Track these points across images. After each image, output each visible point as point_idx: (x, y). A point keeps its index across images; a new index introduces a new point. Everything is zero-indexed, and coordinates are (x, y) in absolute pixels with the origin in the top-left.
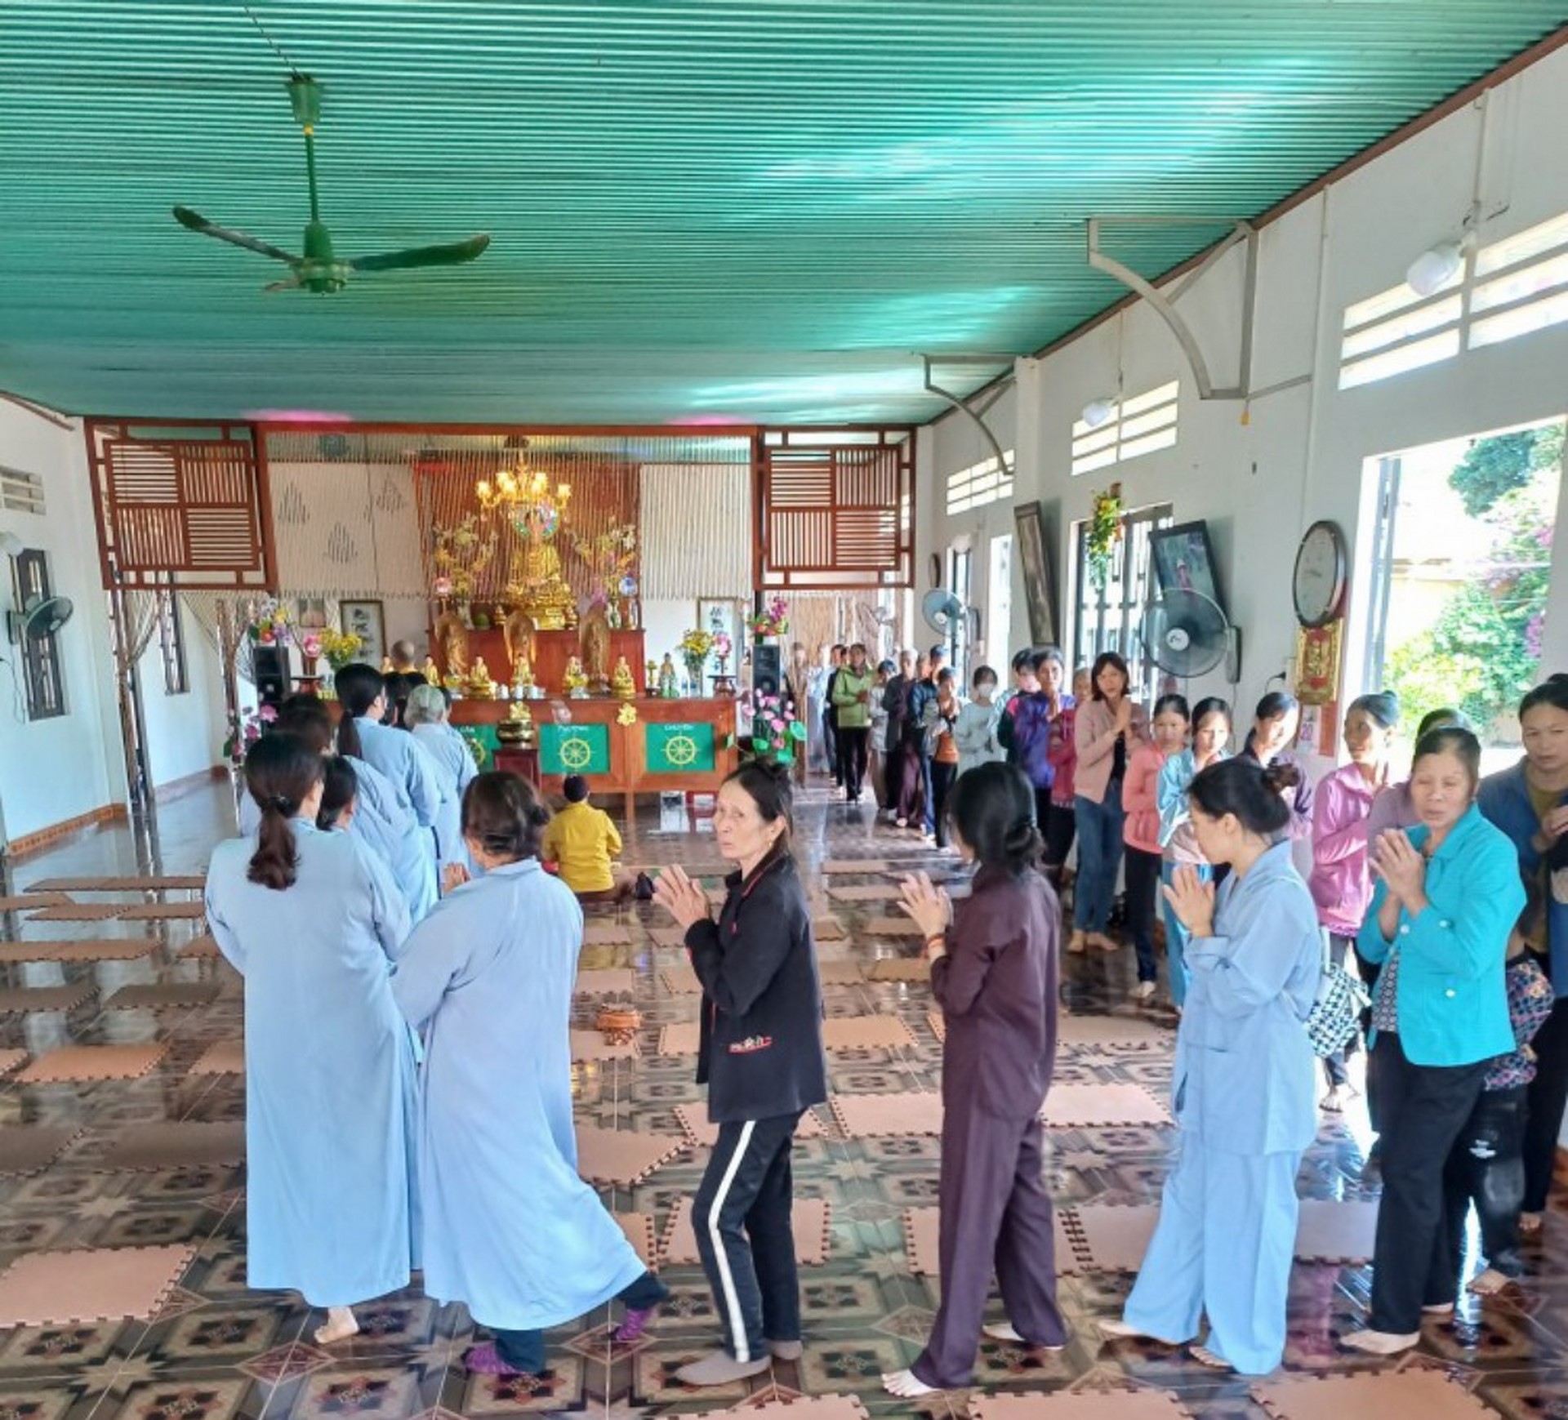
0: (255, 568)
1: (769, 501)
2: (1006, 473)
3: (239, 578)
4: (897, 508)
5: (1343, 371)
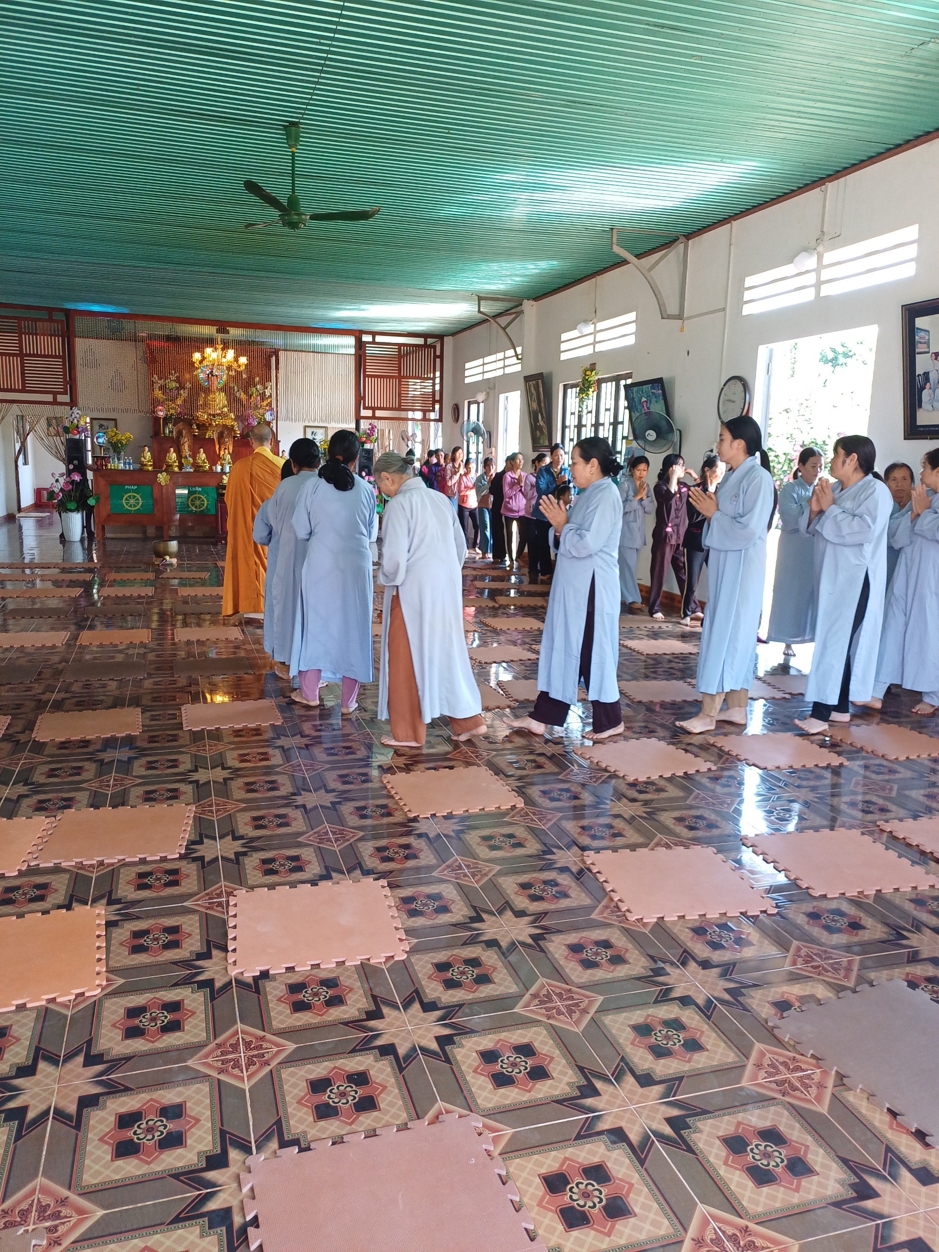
0: (65, 393)
1: (365, 371)
2: (518, 359)
3: (55, 398)
4: (434, 379)
5: (745, 306)
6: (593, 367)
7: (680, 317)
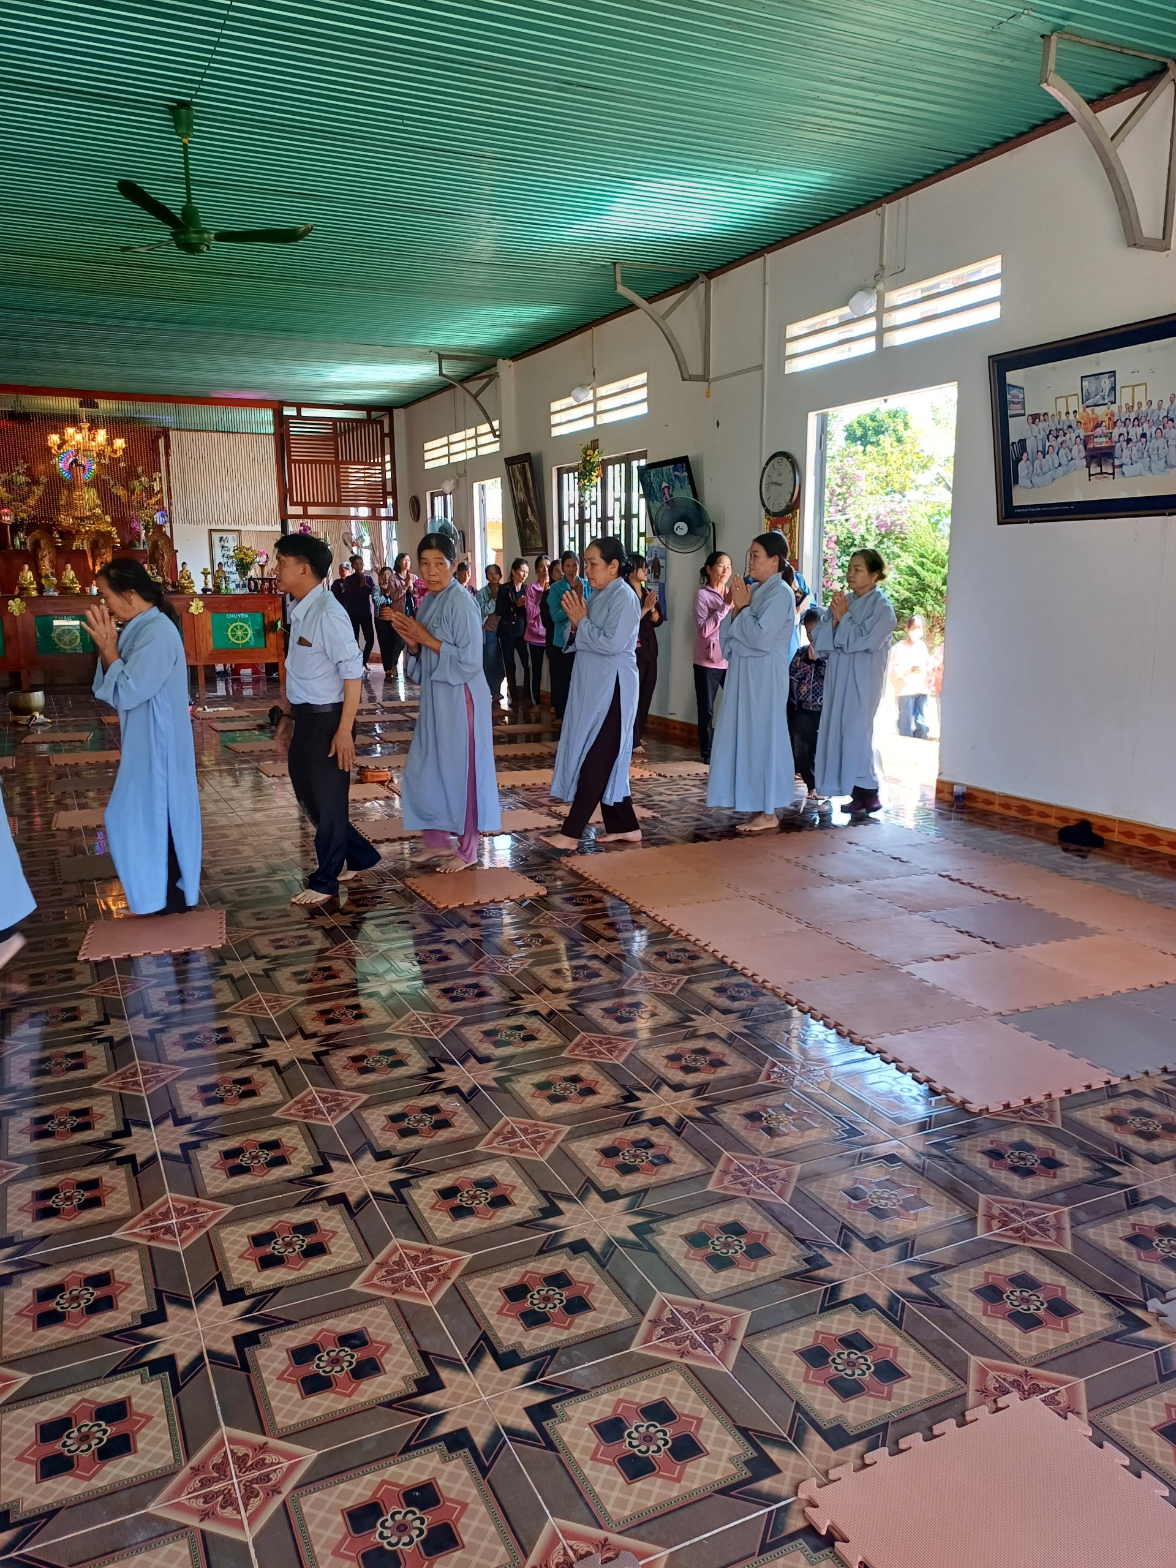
1: (289, 456)
2: (495, 436)
4: (383, 464)
5: (788, 362)
6: (595, 445)
7: (704, 378)
